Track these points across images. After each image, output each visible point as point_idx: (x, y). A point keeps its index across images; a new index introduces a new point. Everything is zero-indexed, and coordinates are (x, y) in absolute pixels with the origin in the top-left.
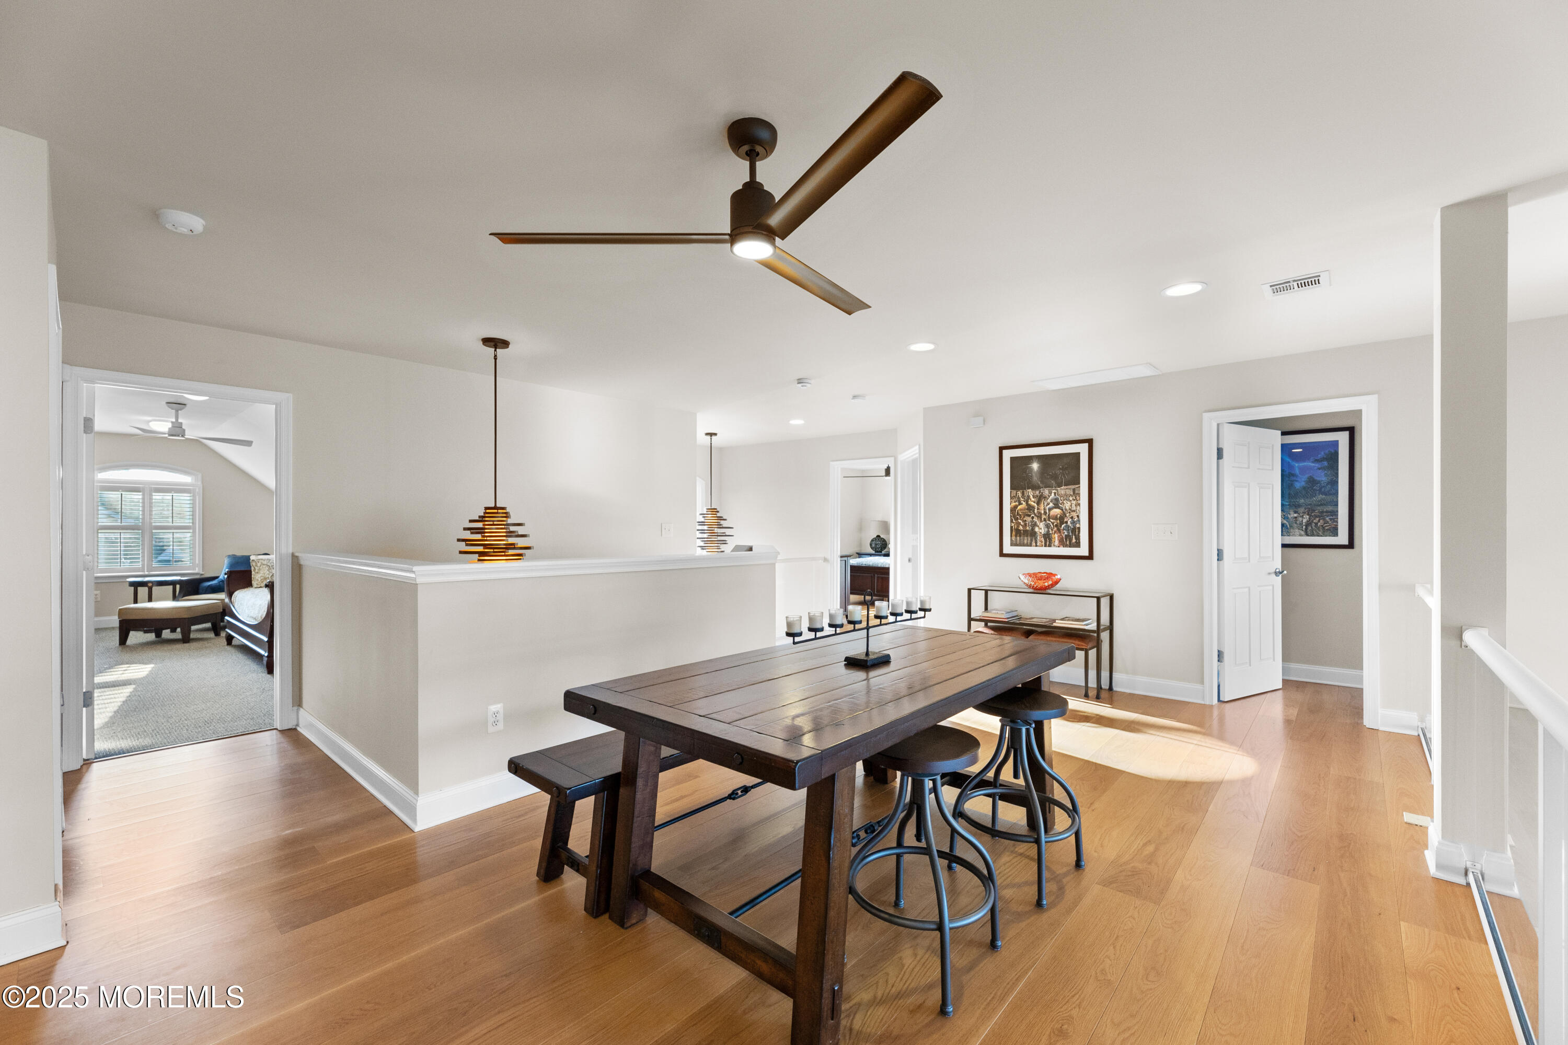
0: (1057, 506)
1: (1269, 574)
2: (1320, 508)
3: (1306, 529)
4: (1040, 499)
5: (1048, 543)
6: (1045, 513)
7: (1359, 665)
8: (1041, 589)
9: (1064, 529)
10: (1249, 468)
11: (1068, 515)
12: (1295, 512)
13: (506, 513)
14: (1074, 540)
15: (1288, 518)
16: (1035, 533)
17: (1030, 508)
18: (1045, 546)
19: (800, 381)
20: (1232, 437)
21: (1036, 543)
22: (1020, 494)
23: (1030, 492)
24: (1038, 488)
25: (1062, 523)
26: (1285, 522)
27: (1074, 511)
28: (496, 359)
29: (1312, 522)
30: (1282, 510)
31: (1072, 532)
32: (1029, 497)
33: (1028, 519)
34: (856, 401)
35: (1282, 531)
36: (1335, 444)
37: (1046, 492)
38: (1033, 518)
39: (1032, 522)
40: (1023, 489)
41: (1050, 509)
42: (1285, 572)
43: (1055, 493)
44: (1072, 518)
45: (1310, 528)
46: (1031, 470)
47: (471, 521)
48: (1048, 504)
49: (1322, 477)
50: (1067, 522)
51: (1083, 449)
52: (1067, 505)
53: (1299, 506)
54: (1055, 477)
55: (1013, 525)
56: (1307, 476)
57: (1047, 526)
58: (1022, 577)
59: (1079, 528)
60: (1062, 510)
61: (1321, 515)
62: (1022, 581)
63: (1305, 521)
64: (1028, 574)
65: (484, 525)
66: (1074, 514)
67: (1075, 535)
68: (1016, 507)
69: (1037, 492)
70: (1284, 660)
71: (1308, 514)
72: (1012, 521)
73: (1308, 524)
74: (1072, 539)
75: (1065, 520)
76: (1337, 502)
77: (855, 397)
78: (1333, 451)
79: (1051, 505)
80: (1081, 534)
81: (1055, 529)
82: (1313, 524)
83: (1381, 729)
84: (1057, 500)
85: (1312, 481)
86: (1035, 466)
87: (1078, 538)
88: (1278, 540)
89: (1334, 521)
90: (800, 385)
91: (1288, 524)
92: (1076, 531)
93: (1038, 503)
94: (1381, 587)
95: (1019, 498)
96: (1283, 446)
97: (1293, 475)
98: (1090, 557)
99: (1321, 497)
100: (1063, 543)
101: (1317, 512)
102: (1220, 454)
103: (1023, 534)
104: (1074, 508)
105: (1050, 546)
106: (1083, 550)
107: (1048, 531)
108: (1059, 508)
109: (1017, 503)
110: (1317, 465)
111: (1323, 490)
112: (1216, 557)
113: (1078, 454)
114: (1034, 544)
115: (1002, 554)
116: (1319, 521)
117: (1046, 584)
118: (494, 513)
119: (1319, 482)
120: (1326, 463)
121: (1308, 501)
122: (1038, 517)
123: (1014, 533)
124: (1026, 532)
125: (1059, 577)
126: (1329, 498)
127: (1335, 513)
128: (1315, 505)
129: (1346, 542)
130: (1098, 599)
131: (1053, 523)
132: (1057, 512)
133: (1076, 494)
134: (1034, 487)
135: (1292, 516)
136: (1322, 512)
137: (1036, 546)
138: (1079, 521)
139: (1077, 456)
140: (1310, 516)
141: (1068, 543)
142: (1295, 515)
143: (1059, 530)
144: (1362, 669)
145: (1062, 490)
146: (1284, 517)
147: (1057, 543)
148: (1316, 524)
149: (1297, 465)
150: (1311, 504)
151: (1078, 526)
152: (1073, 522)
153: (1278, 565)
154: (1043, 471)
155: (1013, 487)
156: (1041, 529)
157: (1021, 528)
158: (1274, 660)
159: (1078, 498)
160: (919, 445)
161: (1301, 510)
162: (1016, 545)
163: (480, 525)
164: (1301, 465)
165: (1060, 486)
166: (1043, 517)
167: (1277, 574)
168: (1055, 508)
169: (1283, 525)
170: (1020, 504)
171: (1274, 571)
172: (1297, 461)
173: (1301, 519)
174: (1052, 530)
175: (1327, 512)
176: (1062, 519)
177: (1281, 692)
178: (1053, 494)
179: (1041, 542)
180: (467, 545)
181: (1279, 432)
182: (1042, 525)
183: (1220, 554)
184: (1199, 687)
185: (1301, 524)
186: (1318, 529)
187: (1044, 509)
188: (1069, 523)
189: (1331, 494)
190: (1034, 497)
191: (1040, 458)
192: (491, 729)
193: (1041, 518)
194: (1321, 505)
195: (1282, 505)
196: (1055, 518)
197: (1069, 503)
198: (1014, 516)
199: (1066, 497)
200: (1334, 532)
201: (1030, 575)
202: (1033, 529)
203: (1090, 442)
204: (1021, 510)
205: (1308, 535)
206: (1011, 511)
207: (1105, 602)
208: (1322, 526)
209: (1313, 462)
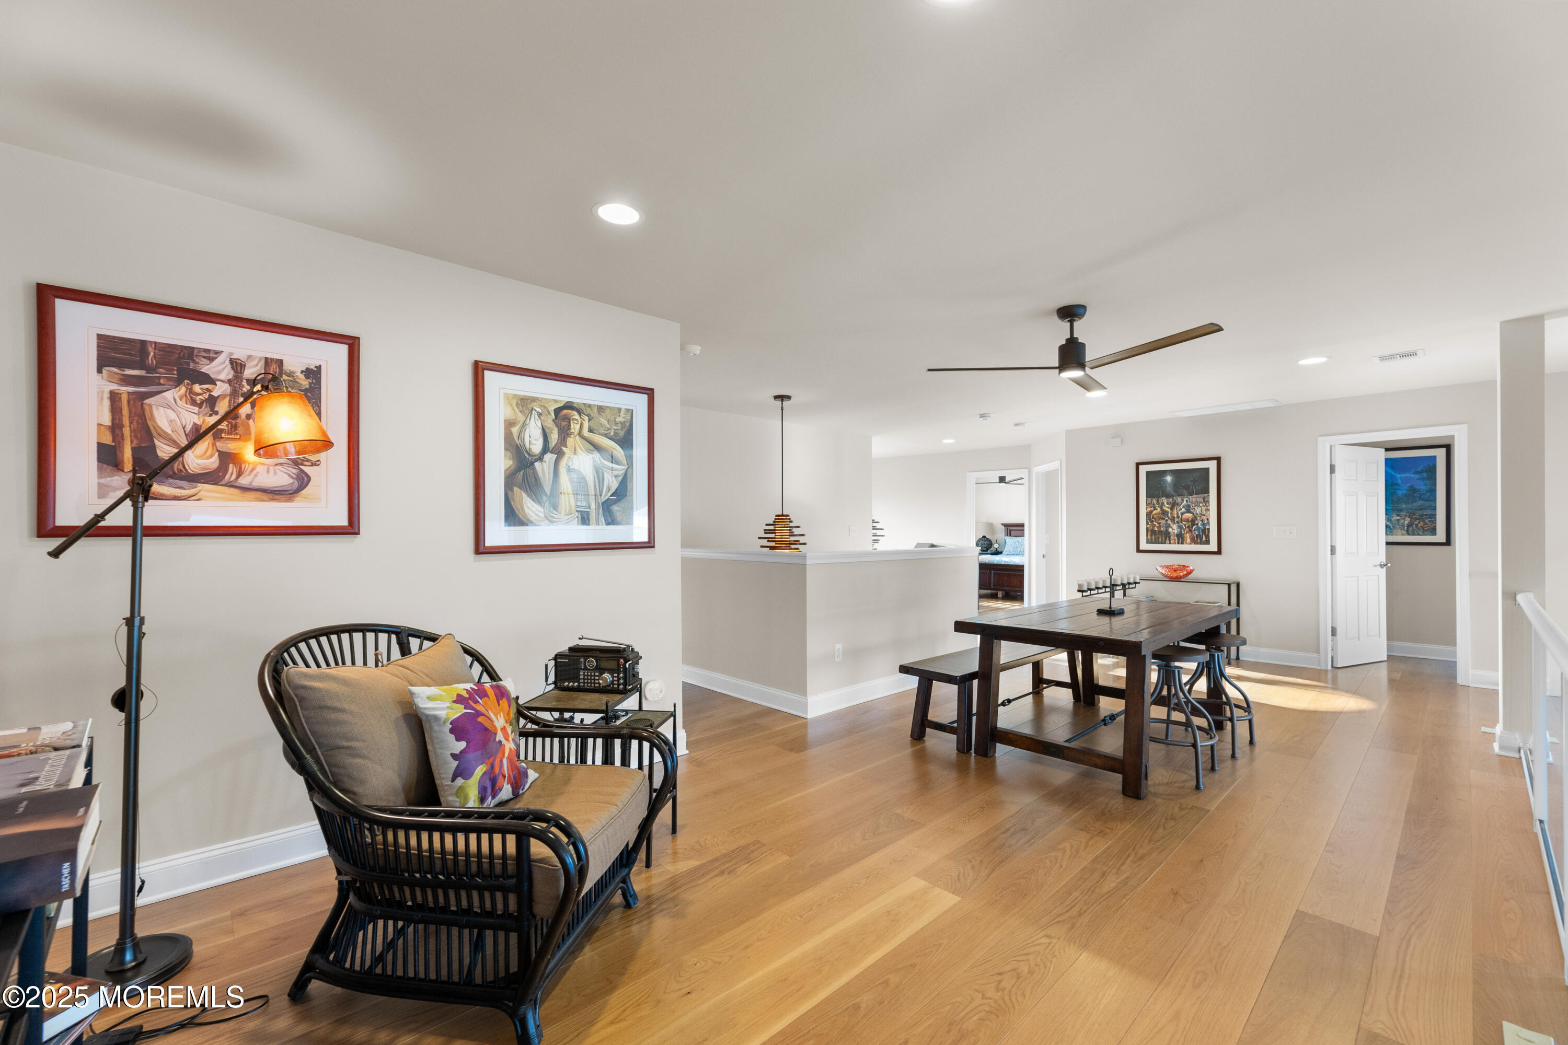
0: (1188, 511)
1: (1375, 566)
2: (1420, 512)
3: (1408, 529)
4: (1173, 505)
5: (1180, 541)
6: (1178, 517)
7: (1453, 642)
8: (1177, 578)
9: (1195, 530)
10: (1357, 480)
11: (1198, 518)
12: (1398, 515)
13: (789, 519)
14: (1204, 539)
15: (1391, 520)
16: (1169, 533)
17: (1164, 513)
18: (1178, 543)
19: (982, 416)
20: (1342, 456)
21: (1170, 541)
22: (1155, 501)
23: (1165, 500)
24: (1172, 496)
25: (1193, 524)
26: (1388, 523)
27: (1204, 515)
28: (782, 409)
29: (1413, 523)
30: (1386, 514)
31: (1202, 533)
32: (1163, 503)
33: (1163, 522)
34: (1018, 427)
35: (1386, 531)
36: (1434, 458)
37: (1179, 499)
38: (1167, 521)
39: (1166, 524)
40: (1158, 497)
41: (1182, 514)
42: (1389, 565)
43: (1187, 501)
44: (1202, 520)
45: (1411, 529)
46: (1165, 482)
47: (767, 525)
48: (1181, 509)
49: (1422, 486)
50: (1197, 524)
51: (1212, 465)
52: (1198, 510)
53: (1401, 510)
54: (1187, 488)
55: (1149, 526)
56: (1408, 485)
57: (1180, 527)
58: (1160, 569)
59: (1209, 529)
60: (1193, 514)
61: (1421, 518)
62: (1159, 572)
63: (1406, 522)
64: (1165, 566)
65: (775, 527)
66: (1204, 518)
67: (1205, 535)
68: (1151, 512)
69: (1171, 500)
70: (1388, 639)
71: (1409, 517)
72: (1147, 523)
73: (1409, 525)
74: (1202, 536)
75: (1196, 522)
76: (1435, 507)
77: (1016, 425)
78: (1431, 464)
79: (1183, 510)
80: (1211, 534)
81: (1187, 529)
82: (1414, 526)
83: (1471, 685)
84: (1189, 506)
85: (1413, 490)
86: (1169, 478)
87: (1208, 537)
88: (1383, 538)
89: (1433, 523)
90: (982, 419)
91: (1391, 525)
92: (1206, 532)
93: (1172, 509)
94: (1471, 575)
95: (1154, 504)
96: (1386, 460)
97: (1397, 484)
98: (1219, 552)
99: (1420, 503)
100: (1194, 541)
101: (1417, 516)
102: (1332, 469)
103: (1159, 535)
104: (1204, 512)
105: (1182, 543)
106: (1213, 547)
107: (1181, 531)
108: (1190, 512)
109: (1152, 509)
110: (1417, 476)
111: (1423, 497)
112: (1329, 552)
113: (1208, 469)
114: (1167, 541)
115: (1139, 550)
116: (1419, 523)
117: (1181, 574)
118: (782, 519)
119: (1419, 490)
120: (1425, 475)
121: (1409, 506)
122: (1171, 520)
123: (1149, 533)
124: (1160, 532)
125: (1191, 568)
126: (1428, 504)
127: (1433, 517)
128: (1415, 509)
129: (1444, 540)
130: (1229, 585)
131: (1185, 525)
132: (1189, 515)
133: (1206, 501)
134: (1168, 496)
135: (1395, 518)
136: (1422, 515)
137: (1170, 543)
138: (1208, 523)
139: (1206, 471)
140: (1412, 518)
141: (1199, 541)
142: (1398, 518)
143: (1191, 531)
144: (1455, 645)
145: (1193, 498)
146: (1388, 520)
147: (1188, 541)
148: (1417, 525)
149: (1399, 476)
150: (1411, 509)
151: (1207, 527)
152: (1204, 524)
153: (1383, 559)
154: (1176, 485)
155: (1149, 495)
156: (1174, 529)
157: (1156, 529)
158: (1380, 637)
159: (1207, 504)
160: (1061, 461)
161: (1403, 513)
162: (1152, 543)
163: (772, 528)
164: (1403, 476)
165: (1191, 494)
166: (1176, 520)
167: (1382, 566)
168: (1187, 512)
169: (1387, 526)
170: (1155, 509)
171: (1379, 563)
172: (1400, 472)
173: (1403, 521)
174: (1184, 530)
175: (1426, 515)
176: (1193, 522)
177: (1386, 663)
178: (1185, 502)
179: (1175, 540)
180: (768, 541)
181: (1384, 450)
182: (1175, 526)
183: (1333, 550)
184: (1315, 655)
185: (1403, 525)
186: (1419, 529)
187: (1177, 514)
188: (1199, 525)
189: (1430, 500)
190: (1167, 503)
191: (1173, 472)
192: (837, 660)
193: (1174, 521)
194: (1421, 509)
195: (1386, 510)
196: (1187, 521)
197: (1200, 509)
198: (1150, 519)
199: (1197, 504)
200: (1433, 531)
201: (1167, 567)
202: (1167, 530)
203: (1218, 459)
204: (1156, 514)
205: (1409, 535)
206: (1147, 515)
207: (1233, 588)
208: (1422, 527)
209: (1413, 474)
